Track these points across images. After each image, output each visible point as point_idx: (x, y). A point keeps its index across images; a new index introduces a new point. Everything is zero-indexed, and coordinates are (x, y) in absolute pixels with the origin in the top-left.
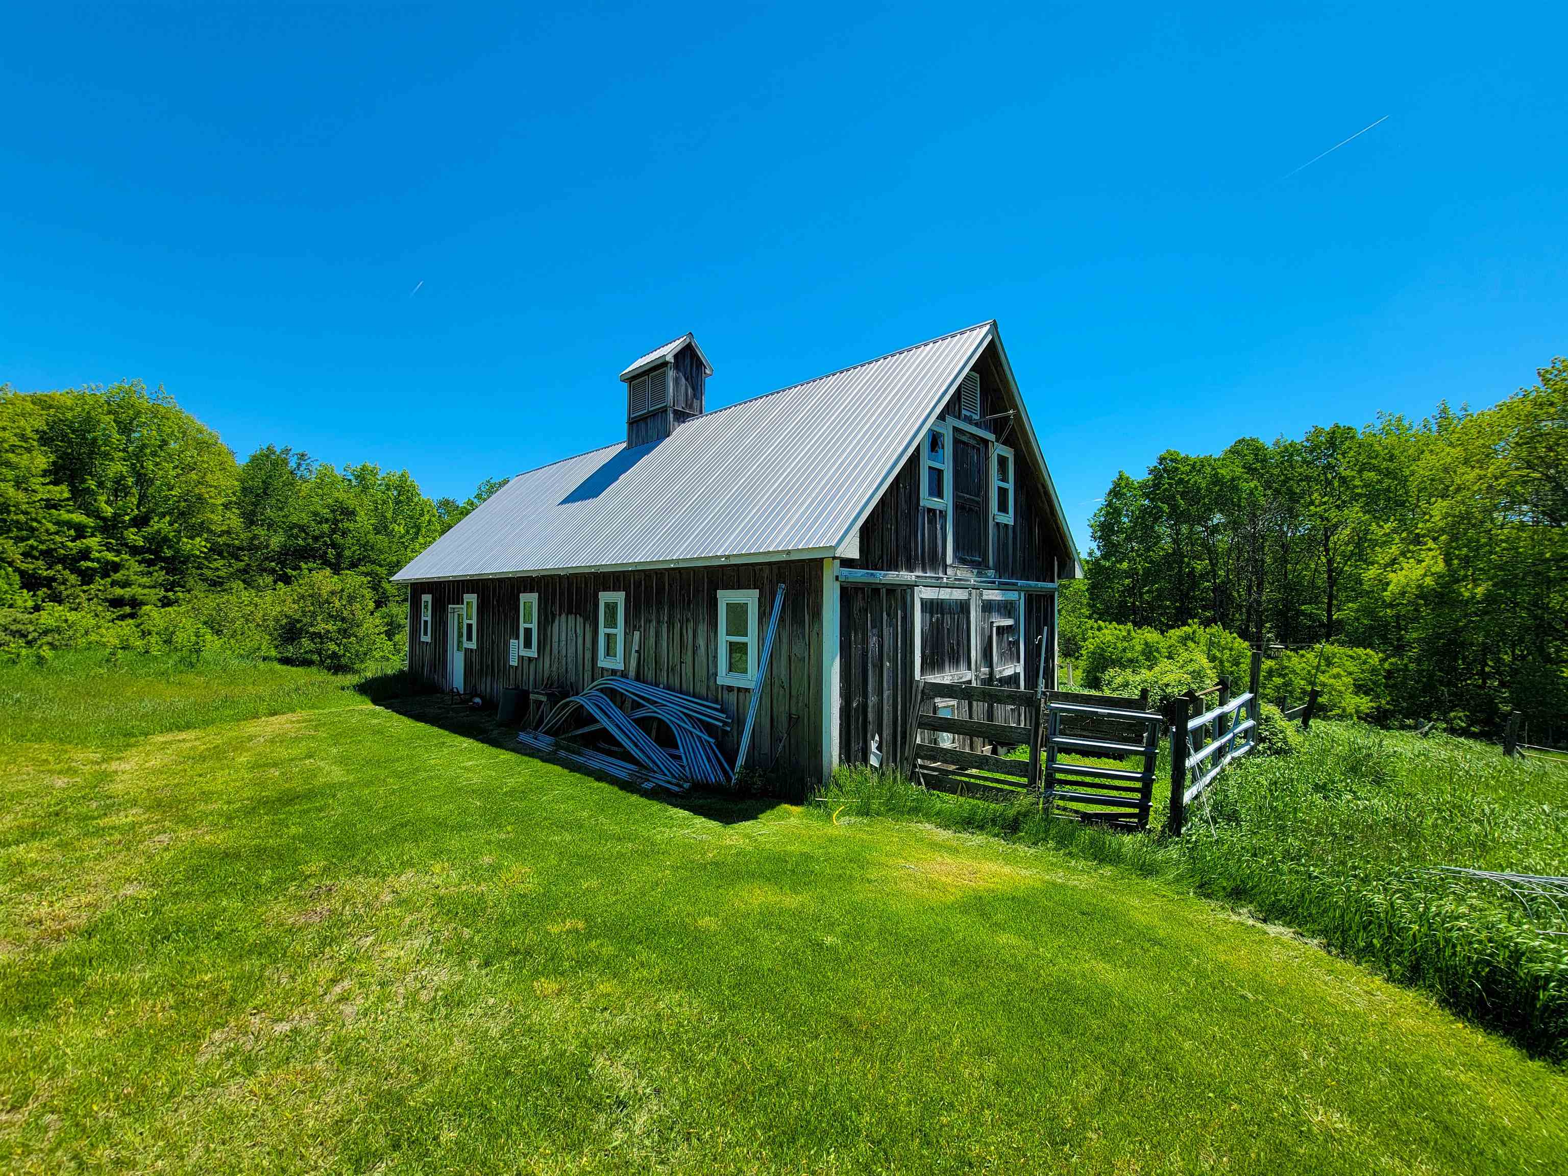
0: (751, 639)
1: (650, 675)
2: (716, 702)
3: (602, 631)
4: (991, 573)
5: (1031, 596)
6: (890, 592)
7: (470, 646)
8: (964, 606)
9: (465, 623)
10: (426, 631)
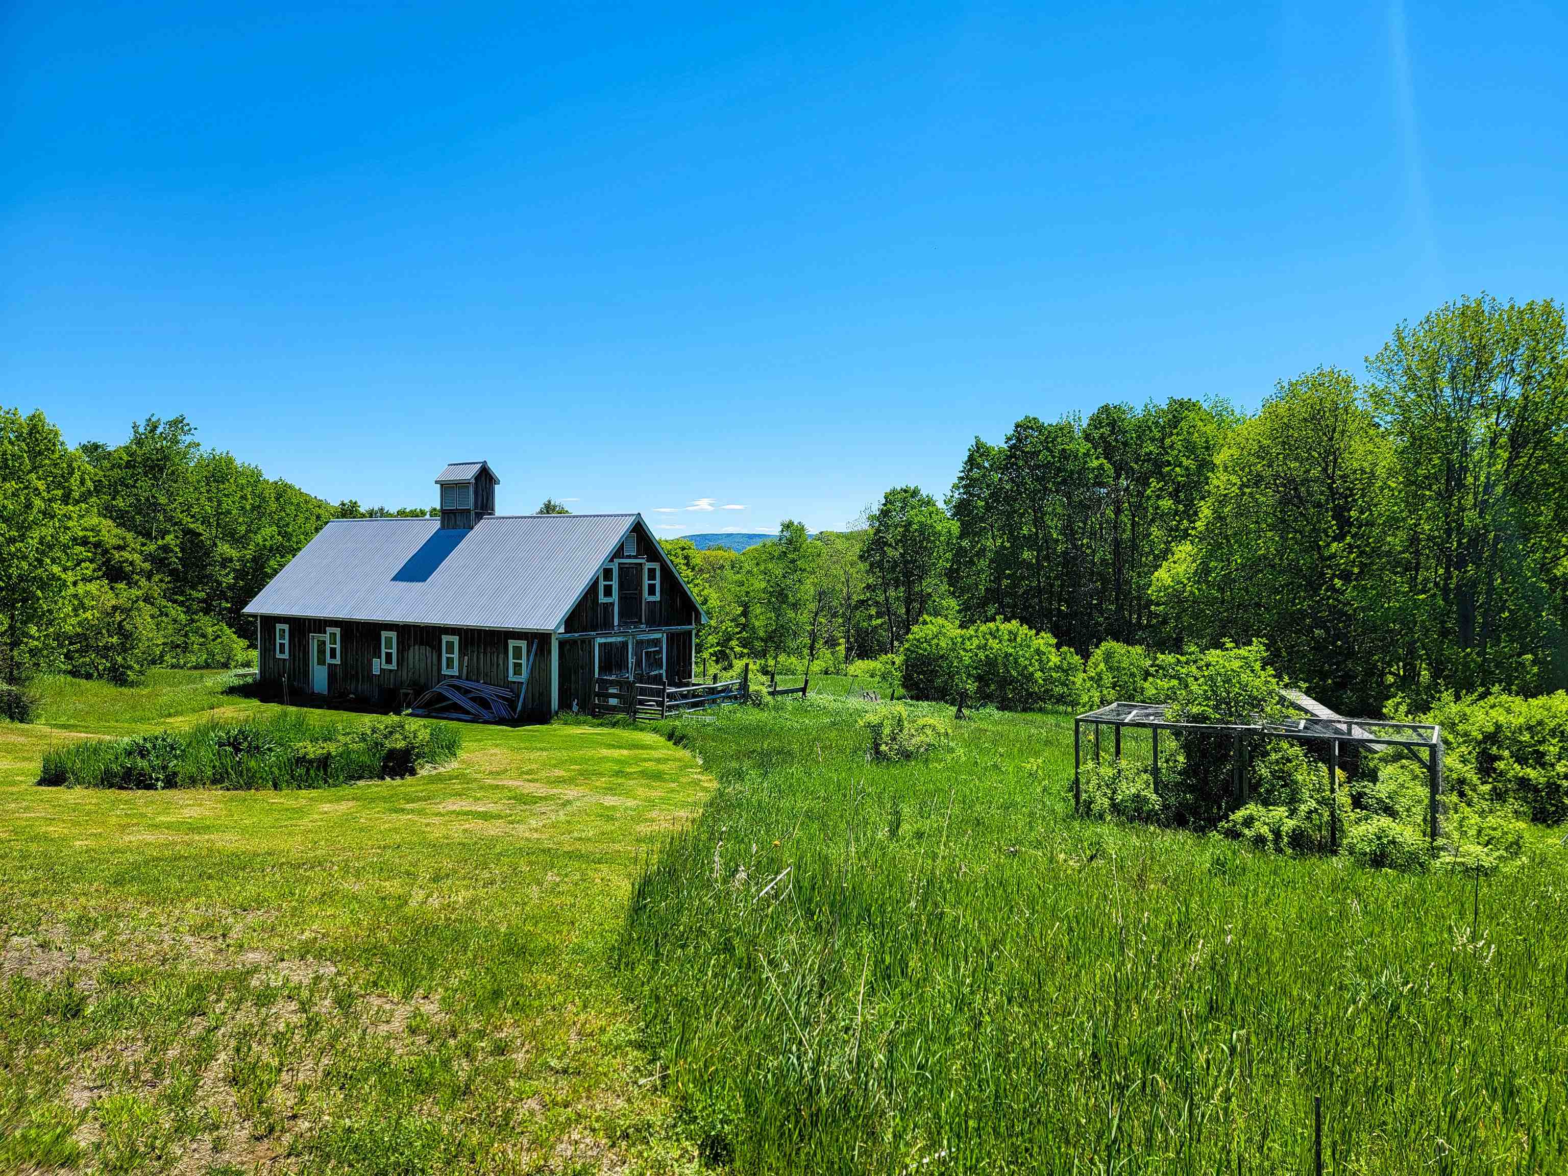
0: (523, 661)
1: (474, 678)
2: (508, 688)
3: (444, 656)
4: (643, 626)
5: (672, 634)
6: (583, 641)
7: (333, 662)
8: (625, 645)
9: (328, 646)
10: (282, 651)
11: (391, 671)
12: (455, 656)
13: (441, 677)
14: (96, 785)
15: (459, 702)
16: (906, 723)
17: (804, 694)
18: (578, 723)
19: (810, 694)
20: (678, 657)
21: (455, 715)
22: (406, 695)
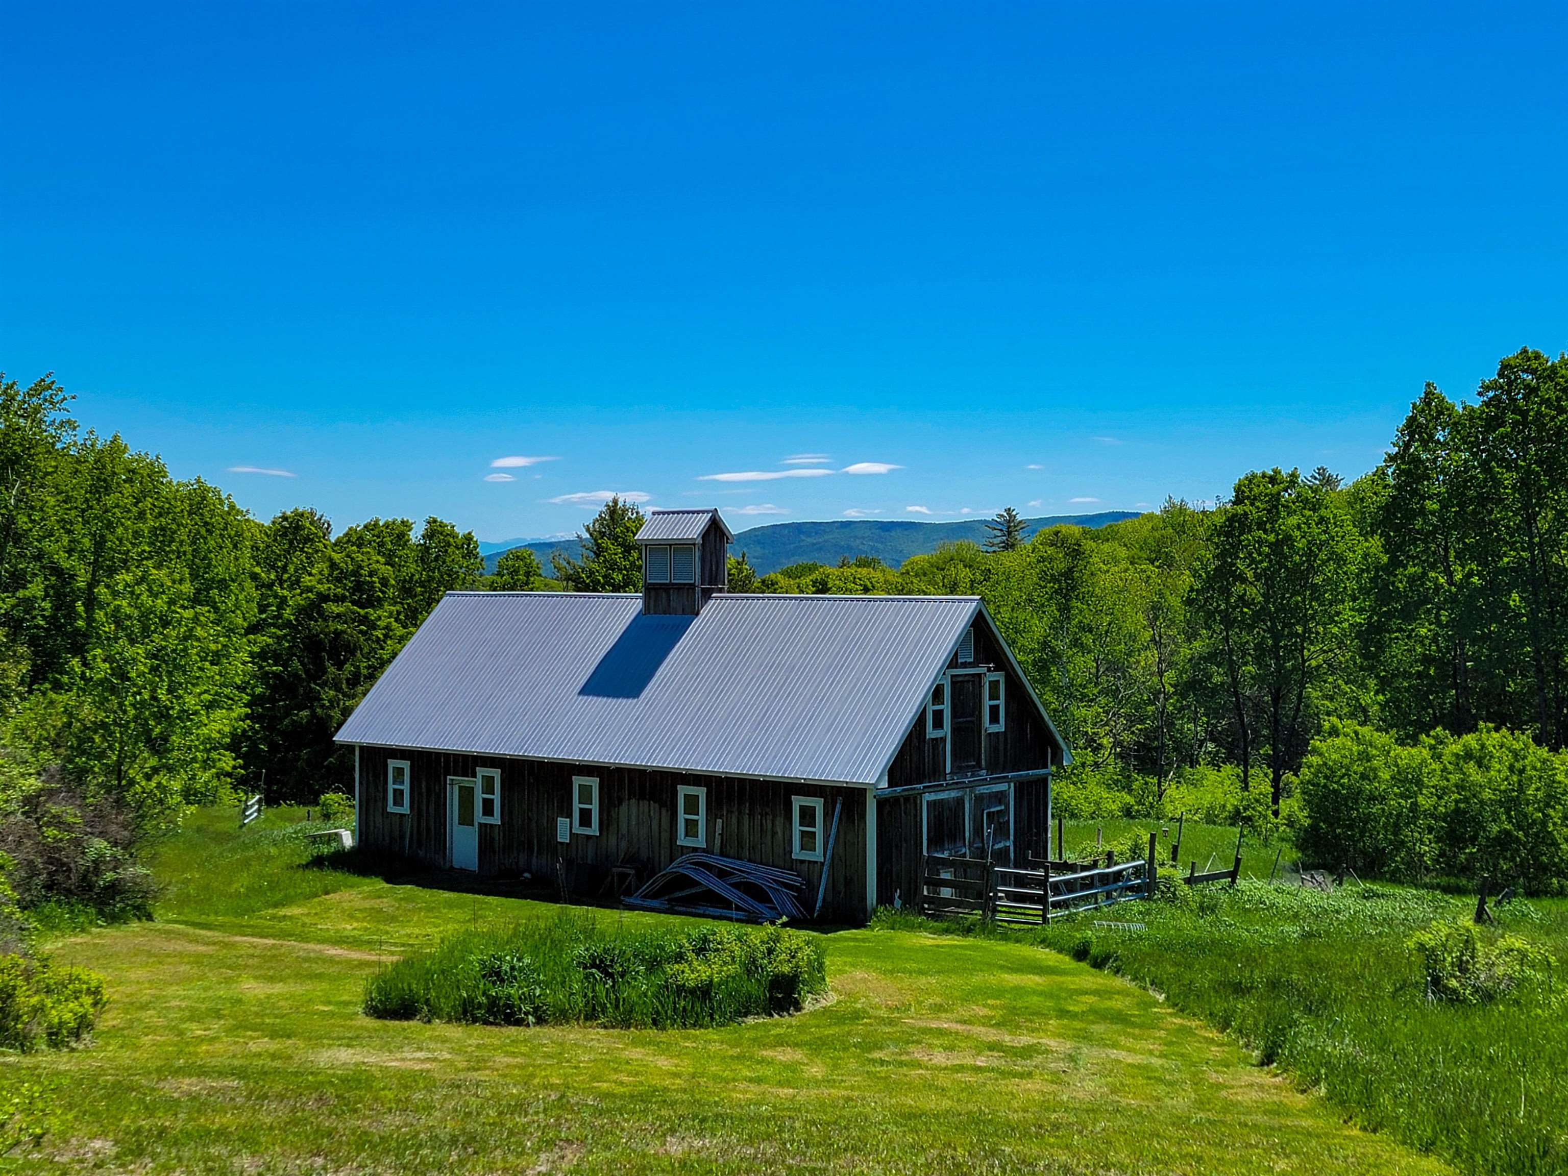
0: (818, 829)
1: (734, 852)
2: (792, 870)
3: (682, 817)
4: (983, 773)
5: (1021, 783)
6: (907, 799)
7: (488, 820)
8: (960, 802)
9: (479, 797)
10: (398, 801)
11: (588, 837)
12: (701, 818)
13: (675, 851)
14: (458, 1020)
15: (711, 886)
16: (1478, 945)
17: (1233, 882)
18: (911, 927)
19: (1241, 883)
20: (1029, 821)
21: (711, 911)
22: (623, 876)
